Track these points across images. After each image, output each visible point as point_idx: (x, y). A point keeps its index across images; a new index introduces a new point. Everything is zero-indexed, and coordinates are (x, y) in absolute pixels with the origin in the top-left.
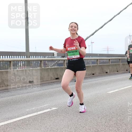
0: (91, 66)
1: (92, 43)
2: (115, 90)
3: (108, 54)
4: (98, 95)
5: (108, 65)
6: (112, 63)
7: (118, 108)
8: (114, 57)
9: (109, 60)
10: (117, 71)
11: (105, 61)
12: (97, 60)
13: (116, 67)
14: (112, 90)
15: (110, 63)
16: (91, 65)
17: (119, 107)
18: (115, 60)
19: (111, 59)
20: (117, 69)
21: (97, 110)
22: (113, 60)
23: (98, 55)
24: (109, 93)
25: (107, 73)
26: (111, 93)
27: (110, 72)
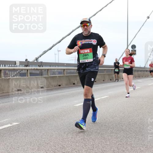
0: (58, 77)
1: (59, 51)
4: (65, 108)
11: (72, 71)
12: (64, 70)
14: (79, 103)
16: (57, 75)
21: (63, 125)
23: (65, 64)
24: (77, 106)
25: (74, 84)
27: (77, 83)
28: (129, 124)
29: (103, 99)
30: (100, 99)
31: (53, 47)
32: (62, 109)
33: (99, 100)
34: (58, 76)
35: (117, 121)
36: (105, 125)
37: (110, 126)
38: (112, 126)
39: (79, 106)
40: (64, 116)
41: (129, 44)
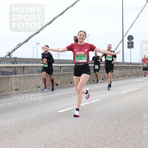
1: (37, 44)
2: (68, 108)
3: (59, 59)
4: (46, 115)
5: (59, 74)
6: (64, 71)
7: (71, 133)
8: (66, 63)
9: (61, 67)
10: (71, 83)
13: (70, 77)
14: (64, 108)
15: (62, 71)
16: (35, 74)
17: (72, 131)
18: (67, 68)
19: (63, 66)
20: (71, 80)
21: (44, 137)
22: (65, 68)
24: (60, 113)
25: (57, 85)
26: (62, 112)
27: (61, 83)
28: (126, 135)
29: (93, 102)
30: (90, 104)
31: (29, 39)
32: (41, 116)
33: (88, 104)
34: (37, 75)
35: (111, 130)
36: (95, 136)
37: (102, 136)
38: (104, 137)
39: (64, 112)
40: (44, 125)
41: (124, 35)
